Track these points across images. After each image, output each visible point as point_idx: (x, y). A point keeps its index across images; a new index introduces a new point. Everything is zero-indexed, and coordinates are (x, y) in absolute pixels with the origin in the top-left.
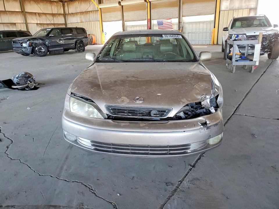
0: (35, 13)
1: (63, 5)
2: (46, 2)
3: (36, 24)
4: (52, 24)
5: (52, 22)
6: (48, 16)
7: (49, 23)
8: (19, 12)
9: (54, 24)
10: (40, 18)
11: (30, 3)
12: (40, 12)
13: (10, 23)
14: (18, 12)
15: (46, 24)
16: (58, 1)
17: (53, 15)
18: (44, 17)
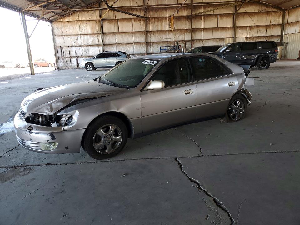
0: (247, 27)
1: (283, 14)
2: (261, 14)
3: (245, 37)
4: (263, 36)
5: (264, 35)
6: (261, 29)
7: (260, 36)
8: (231, 27)
9: (266, 37)
10: (251, 31)
11: (243, 17)
12: (252, 25)
13: (219, 39)
14: (229, 27)
15: (255, 37)
16: (278, 10)
17: (267, 27)
18: (256, 30)
